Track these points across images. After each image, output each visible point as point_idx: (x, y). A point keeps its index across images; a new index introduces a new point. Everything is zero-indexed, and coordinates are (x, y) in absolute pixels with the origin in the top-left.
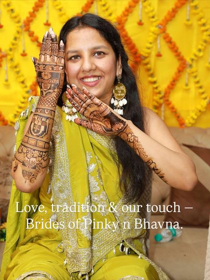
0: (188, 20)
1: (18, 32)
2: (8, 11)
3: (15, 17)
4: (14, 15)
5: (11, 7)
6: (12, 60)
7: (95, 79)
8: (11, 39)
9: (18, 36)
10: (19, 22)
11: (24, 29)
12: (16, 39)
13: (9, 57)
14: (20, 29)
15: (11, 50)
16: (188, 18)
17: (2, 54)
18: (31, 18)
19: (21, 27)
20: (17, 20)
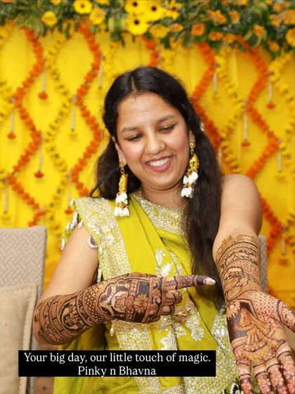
0: (280, 172)
1: (63, 183)
2: (52, 157)
3: (61, 164)
4: (58, 161)
5: (55, 152)
6: (52, 218)
7: (165, 161)
8: (53, 190)
9: (62, 187)
10: (64, 170)
11: (71, 179)
12: (59, 191)
13: (48, 215)
14: (64, 179)
15: (52, 205)
16: (280, 169)
17: (40, 211)
18: (80, 166)
19: (67, 176)
20: (62, 168)
